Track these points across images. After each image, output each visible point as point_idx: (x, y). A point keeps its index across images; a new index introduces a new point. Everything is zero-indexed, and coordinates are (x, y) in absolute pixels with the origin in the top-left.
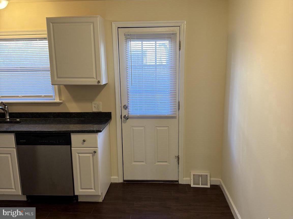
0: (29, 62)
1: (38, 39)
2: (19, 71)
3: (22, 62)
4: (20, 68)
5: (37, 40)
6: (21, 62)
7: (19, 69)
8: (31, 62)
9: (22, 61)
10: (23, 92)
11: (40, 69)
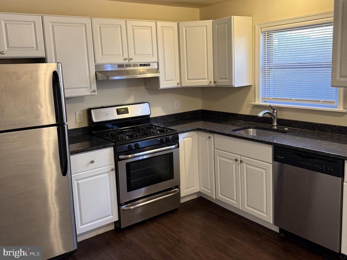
0: (311, 56)
1: (325, 25)
2: (297, 68)
3: (303, 56)
4: (298, 63)
5: (323, 26)
6: (301, 57)
7: (297, 66)
8: (313, 56)
9: (303, 54)
10: (297, 95)
11: (322, 65)
